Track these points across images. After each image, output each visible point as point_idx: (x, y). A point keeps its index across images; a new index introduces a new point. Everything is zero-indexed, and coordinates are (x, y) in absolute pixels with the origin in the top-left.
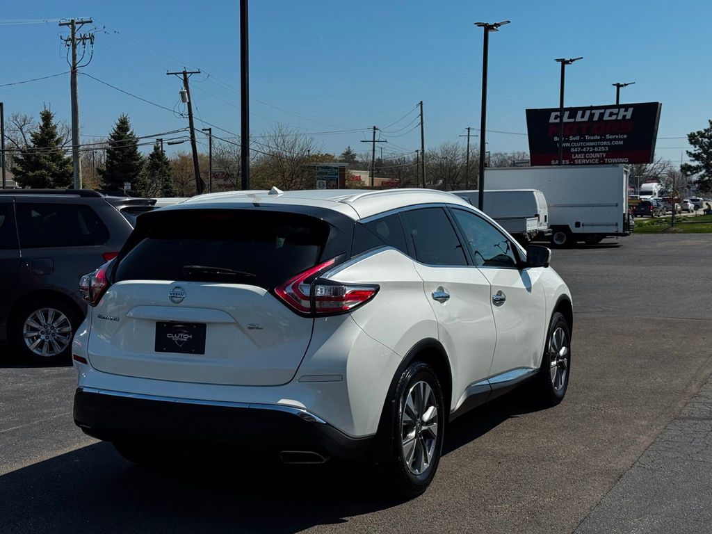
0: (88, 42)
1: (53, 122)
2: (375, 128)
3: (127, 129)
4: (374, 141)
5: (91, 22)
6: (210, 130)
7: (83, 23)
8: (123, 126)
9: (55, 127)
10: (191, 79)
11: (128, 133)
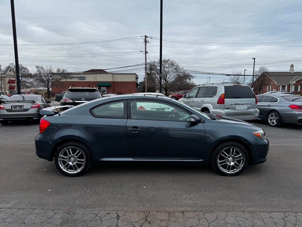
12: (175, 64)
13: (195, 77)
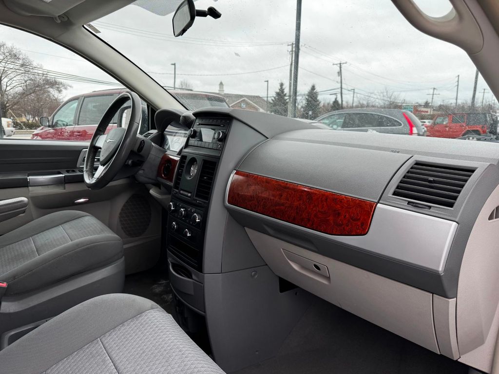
1: (284, 87)
2: (434, 89)
3: (314, 89)
4: (433, 94)
6: (354, 90)
10: (343, 66)
12: (21, 57)
13: (71, 87)
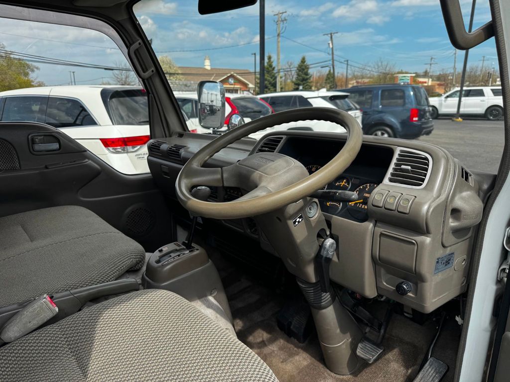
0: (285, 22)
1: (272, 60)
3: (305, 62)
4: (431, 64)
5: (286, 12)
6: (347, 61)
7: (283, 13)
8: (303, 61)
9: (272, 62)
11: (305, 63)
